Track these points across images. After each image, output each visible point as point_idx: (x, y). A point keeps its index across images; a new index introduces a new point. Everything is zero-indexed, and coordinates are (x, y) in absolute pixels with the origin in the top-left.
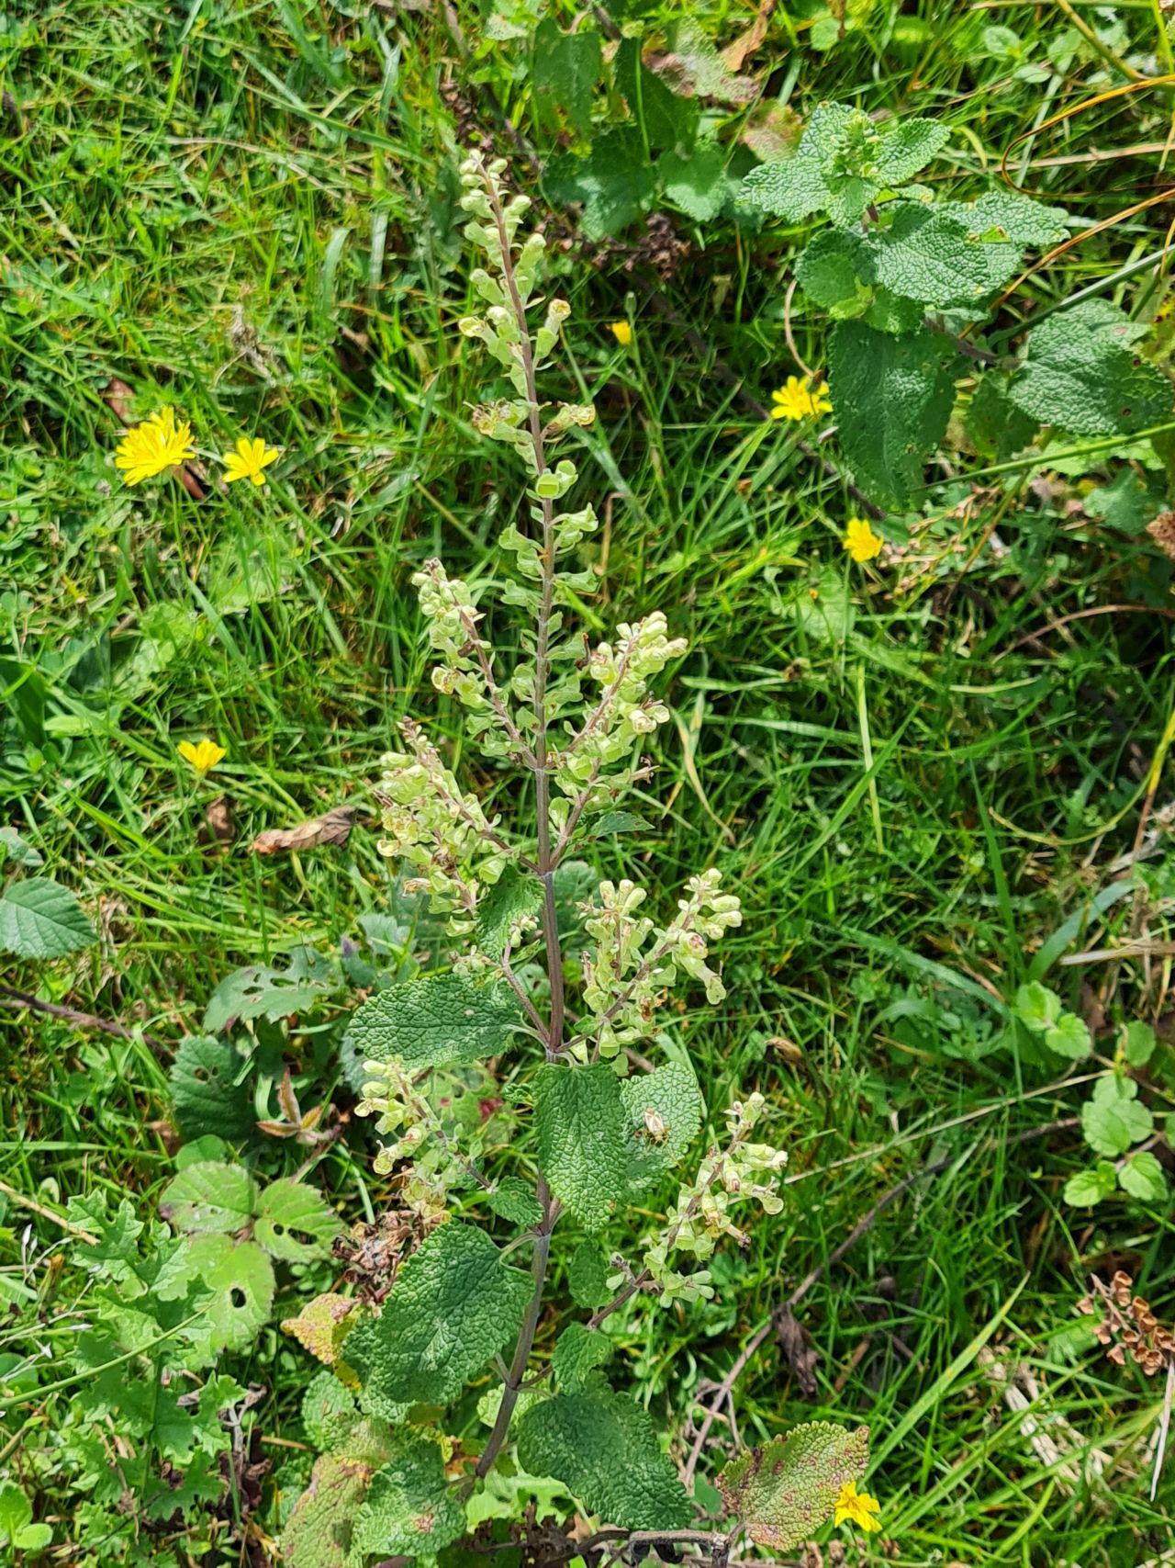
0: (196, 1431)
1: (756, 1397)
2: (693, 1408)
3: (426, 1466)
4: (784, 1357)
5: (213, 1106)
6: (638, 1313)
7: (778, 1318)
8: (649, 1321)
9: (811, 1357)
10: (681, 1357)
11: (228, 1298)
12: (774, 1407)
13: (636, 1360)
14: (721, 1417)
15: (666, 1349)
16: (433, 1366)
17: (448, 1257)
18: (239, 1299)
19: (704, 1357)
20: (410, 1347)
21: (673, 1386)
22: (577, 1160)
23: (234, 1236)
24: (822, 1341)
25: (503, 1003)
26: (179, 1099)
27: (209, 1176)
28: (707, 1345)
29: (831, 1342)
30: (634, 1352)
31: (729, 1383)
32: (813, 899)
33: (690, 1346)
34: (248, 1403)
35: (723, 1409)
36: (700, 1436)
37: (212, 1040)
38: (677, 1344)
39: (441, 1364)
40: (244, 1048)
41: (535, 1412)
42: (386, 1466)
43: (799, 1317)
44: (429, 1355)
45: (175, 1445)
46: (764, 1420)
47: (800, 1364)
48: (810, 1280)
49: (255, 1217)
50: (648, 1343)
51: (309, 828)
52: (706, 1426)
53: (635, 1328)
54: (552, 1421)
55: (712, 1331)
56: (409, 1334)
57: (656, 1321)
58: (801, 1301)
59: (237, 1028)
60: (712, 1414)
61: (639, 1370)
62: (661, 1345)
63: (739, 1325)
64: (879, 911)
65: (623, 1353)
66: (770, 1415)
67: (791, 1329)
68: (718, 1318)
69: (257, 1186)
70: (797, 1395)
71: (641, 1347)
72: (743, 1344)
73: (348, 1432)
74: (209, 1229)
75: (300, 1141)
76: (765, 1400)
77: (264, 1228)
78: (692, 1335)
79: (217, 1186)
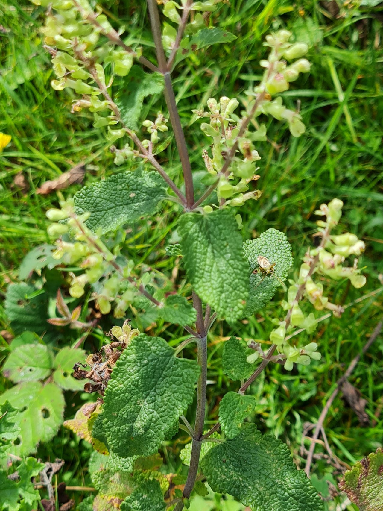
0: (20, 491)
1: (333, 428)
2: (302, 439)
3: (152, 495)
4: (347, 405)
5: (30, 318)
6: (264, 394)
7: (341, 385)
8: (271, 397)
9: (363, 402)
10: (290, 414)
11: (40, 414)
12: (342, 433)
13: (267, 418)
14: (320, 442)
15: (282, 411)
16: (141, 431)
17: (141, 358)
18: (46, 413)
19: (302, 412)
20: (125, 421)
21: (288, 429)
22: (215, 275)
23: (43, 381)
24: (366, 394)
25: (153, 185)
26: (11, 317)
27: (26, 352)
28: (302, 406)
29: (370, 394)
30: (265, 415)
31: (318, 424)
32: (322, 176)
33: (294, 408)
34: (54, 470)
35: (320, 436)
36: (310, 453)
37: (24, 285)
38: (287, 407)
39: (146, 429)
40: (39, 285)
41: (213, 452)
42: (128, 498)
43: (353, 382)
44: (138, 424)
45: (9, 501)
46: (340, 440)
47: (357, 407)
48: (354, 363)
49: (53, 370)
50: (272, 409)
51: (64, 177)
52: (312, 448)
53: (264, 401)
54: (224, 457)
55: (305, 397)
56: (123, 413)
57: (275, 397)
58: (352, 373)
59: (35, 276)
60: (313, 441)
61: (269, 423)
62: (279, 409)
63: (318, 393)
64: (355, 179)
65: (259, 416)
66: (342, 437)
67: (349, 390)
68: (307, 391)
69: (52, 354)
70: (356, 424)
71: (268, 411)
72: (324, 402)
73: (108, 479)
74: (29, 379)
75: (73, 327)
76: (338, 429)
77: (58, 375)
78: (294, 401)
79: (31, 356)
